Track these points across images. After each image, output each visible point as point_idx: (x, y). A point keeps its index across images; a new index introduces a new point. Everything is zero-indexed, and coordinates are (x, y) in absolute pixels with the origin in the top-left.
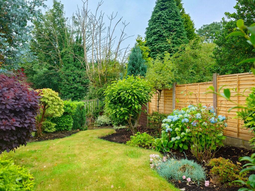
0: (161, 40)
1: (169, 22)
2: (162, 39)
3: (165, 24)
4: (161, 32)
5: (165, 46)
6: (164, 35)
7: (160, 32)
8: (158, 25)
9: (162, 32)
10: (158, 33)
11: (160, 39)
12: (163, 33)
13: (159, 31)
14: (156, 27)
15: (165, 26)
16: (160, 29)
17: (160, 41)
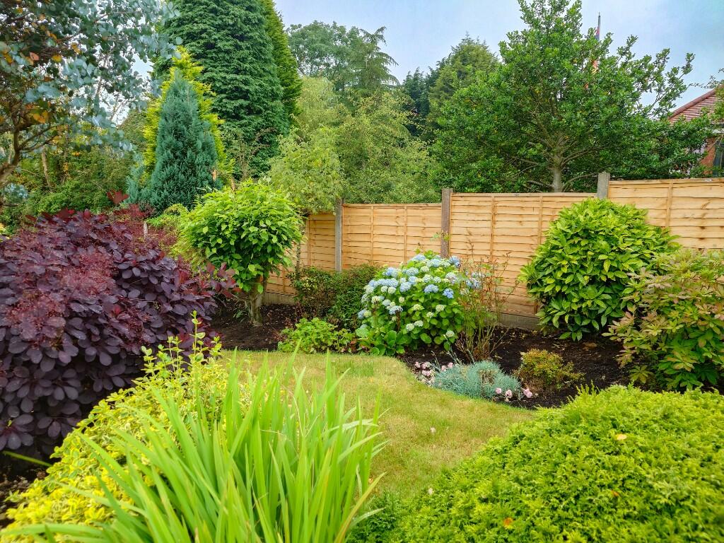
0: (212, 58)
1: (232, 12)
2: (214, 55)
3: (222, 13)
4: (210, 37)
5: (225, 78)
6: (220, 44)
7: (210, 34)
8: (202, 12)
9: (214, 36)
10: (202, 38)
11: (209, 56)
12: (215, 40)
13: (204, 31)
14: (196, 19)
15: (221, 19)
16: (207, 27)
17: (208, 61)
